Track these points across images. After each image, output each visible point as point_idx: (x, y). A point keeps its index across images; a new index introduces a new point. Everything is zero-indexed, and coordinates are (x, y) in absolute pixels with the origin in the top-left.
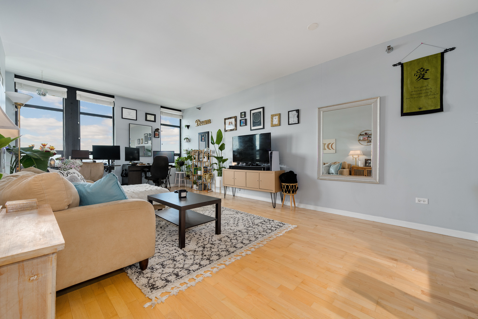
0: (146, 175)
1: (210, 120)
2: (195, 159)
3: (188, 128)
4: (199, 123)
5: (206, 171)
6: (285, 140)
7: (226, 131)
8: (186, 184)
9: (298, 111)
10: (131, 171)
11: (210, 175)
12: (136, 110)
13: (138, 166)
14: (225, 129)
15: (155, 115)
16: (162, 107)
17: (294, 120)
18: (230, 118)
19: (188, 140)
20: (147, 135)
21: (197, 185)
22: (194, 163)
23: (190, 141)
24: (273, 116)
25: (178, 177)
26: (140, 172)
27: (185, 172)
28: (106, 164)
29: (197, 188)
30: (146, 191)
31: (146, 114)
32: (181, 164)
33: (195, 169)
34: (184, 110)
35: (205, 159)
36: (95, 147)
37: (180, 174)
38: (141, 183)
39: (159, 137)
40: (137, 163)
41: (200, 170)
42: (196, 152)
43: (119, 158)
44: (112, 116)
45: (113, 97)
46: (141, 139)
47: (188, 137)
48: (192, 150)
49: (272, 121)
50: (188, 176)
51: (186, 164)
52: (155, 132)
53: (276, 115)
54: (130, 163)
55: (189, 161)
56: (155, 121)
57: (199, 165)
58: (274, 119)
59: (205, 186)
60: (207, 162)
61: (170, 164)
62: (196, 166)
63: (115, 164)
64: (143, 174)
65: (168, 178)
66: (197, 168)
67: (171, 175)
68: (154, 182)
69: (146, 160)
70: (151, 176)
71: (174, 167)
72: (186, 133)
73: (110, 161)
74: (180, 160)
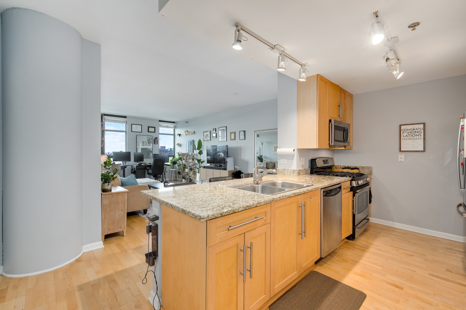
0: (148, 172)
1: (194, 132)
2: (184, 160)
3: (180, 136)
4: (187, 133)
5: (191, 169)
6: (238, 150)
7: (204, 140)
8: (178, 178)
9: (244, 132)
10: (138, 169)
11: (194, 172)
12: (141, 125)
13: (143, 166)
14: (204, 139)
15: (155, 127)
16: (160, 121)
17: (242, 137)
18: (207, 132)
19: (180, 145)
20: (149, 139)
21: (185, 180)
22: (184, 163)
23: (181, 146)
24: (231, 133)
25: (172, 173)
26: (144, 170)
27: (177, 170)
28: (121, 164)
29: (185, 181)
30: (147, 182)
31: (149, 127)
32: (174, 163)
33: (184, 167)
34: (177, 122)
35: (191, 161)
36: (114, 153)
37: (173, 171)
38: (145, 178)
39: (158, 144)
40: (142, 163)
41: (187, 168)
42: (185, 155)
43: (130, 160)
44: (125, 130)
45: (125, 117)
46: (145, 142)
47: (180, 143)
48: (182, 153)
49: (231, 137)
50: (179, 173)
51: (178, 164)
52: (154, 140)
53: (233, 133)
54: (137, 164)
55: (180, 161)
56: (155, 132)
57: (187, 165)
58: (232, 135)
59: (191, 180)
60: (192, 162)
61: (166, 163)
62: (185, 165)
63: (127, 165)
64: (146, 171)
65: (165, 174)
66: (185, 167)
67: (166, 172)
68: (154, 176)
69: (149, 161)
70: (151, 172)
71: (169, 165)
72: (178, 140)
73: (124, 162)
74: (173, 160)
